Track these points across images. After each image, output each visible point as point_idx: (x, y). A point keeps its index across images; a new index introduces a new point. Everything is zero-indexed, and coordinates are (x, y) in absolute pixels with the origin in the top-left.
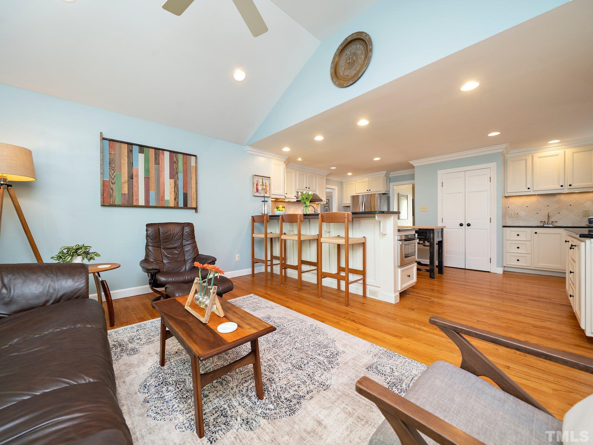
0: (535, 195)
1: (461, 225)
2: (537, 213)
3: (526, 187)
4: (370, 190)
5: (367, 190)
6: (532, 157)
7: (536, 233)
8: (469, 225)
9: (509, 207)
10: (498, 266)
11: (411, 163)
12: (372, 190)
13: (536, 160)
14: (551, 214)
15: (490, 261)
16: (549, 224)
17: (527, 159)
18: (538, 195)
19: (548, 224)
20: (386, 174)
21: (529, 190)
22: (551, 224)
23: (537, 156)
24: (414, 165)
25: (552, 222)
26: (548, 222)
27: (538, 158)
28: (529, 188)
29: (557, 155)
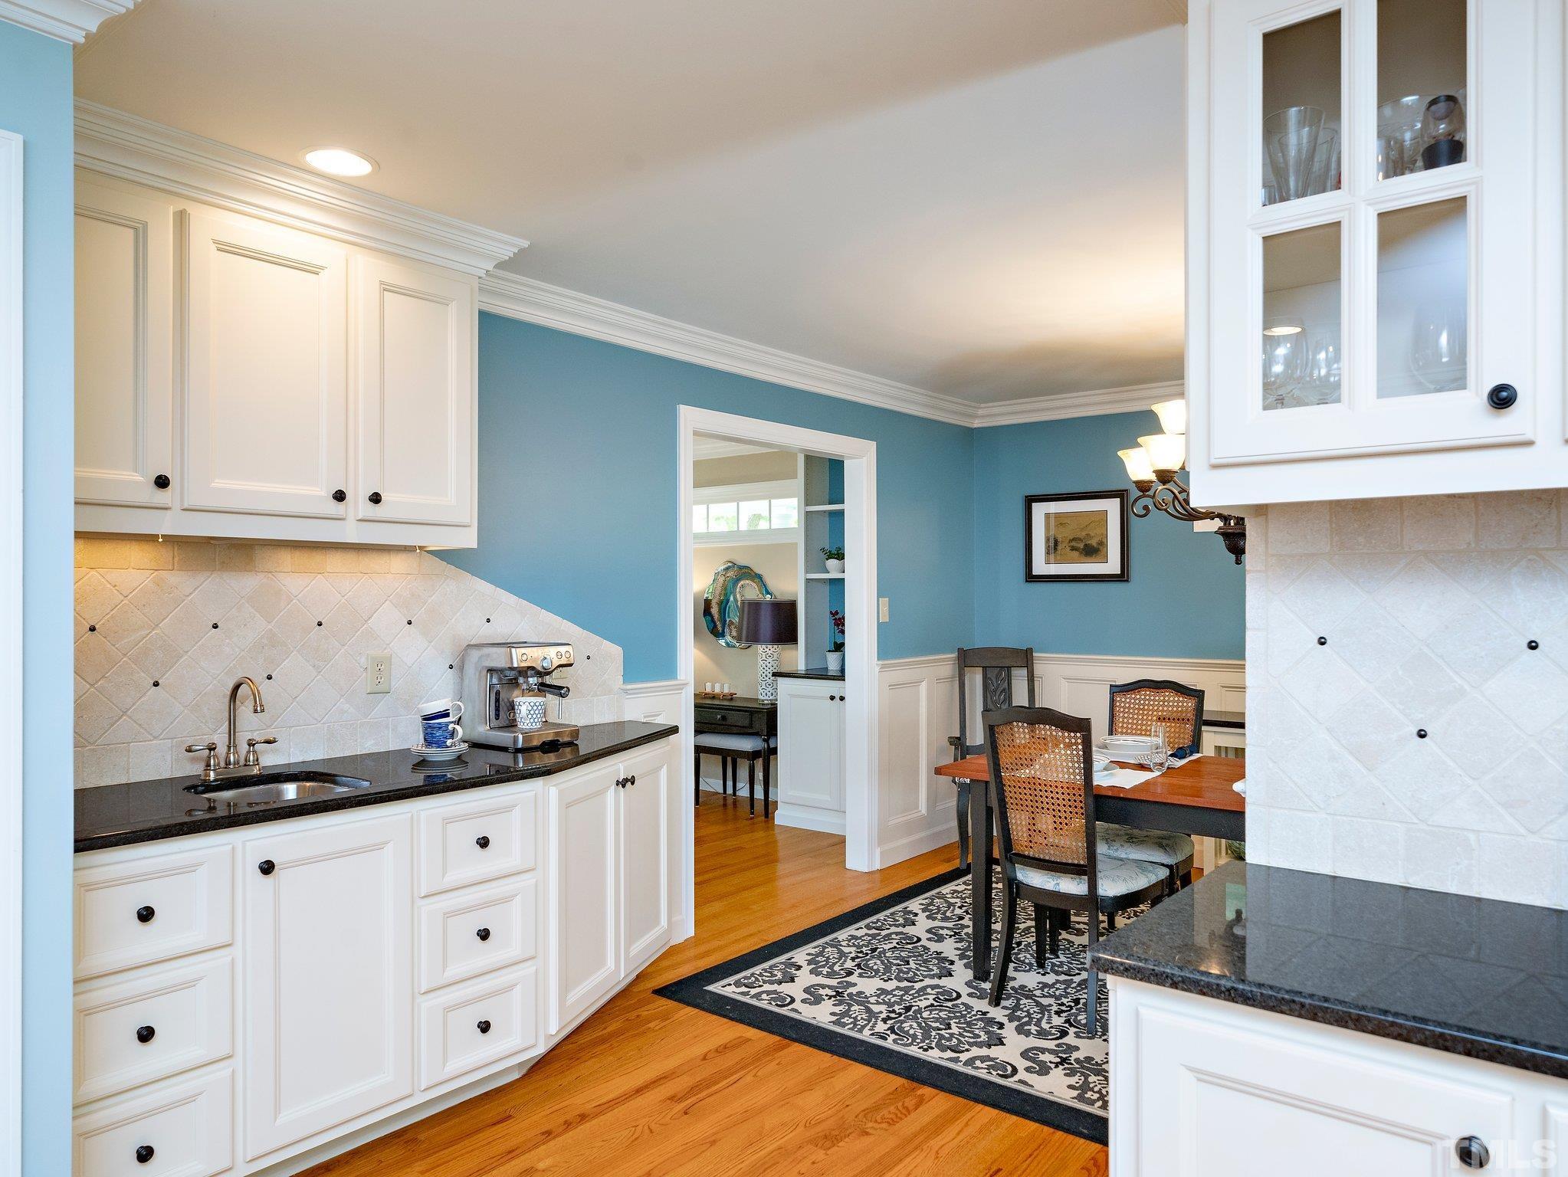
2: (156, 684)
3: (151, 469)
6: (181, 220)
7: (267, 868)
13: (205, 256)
16: (237, 764)
17: (144, 225)
21: (162, 497)
23: (207, 224)
25: (251, 744)
26: (229, 747)
27: (213, 247)
28: (162, 482)
29: (313, 270)
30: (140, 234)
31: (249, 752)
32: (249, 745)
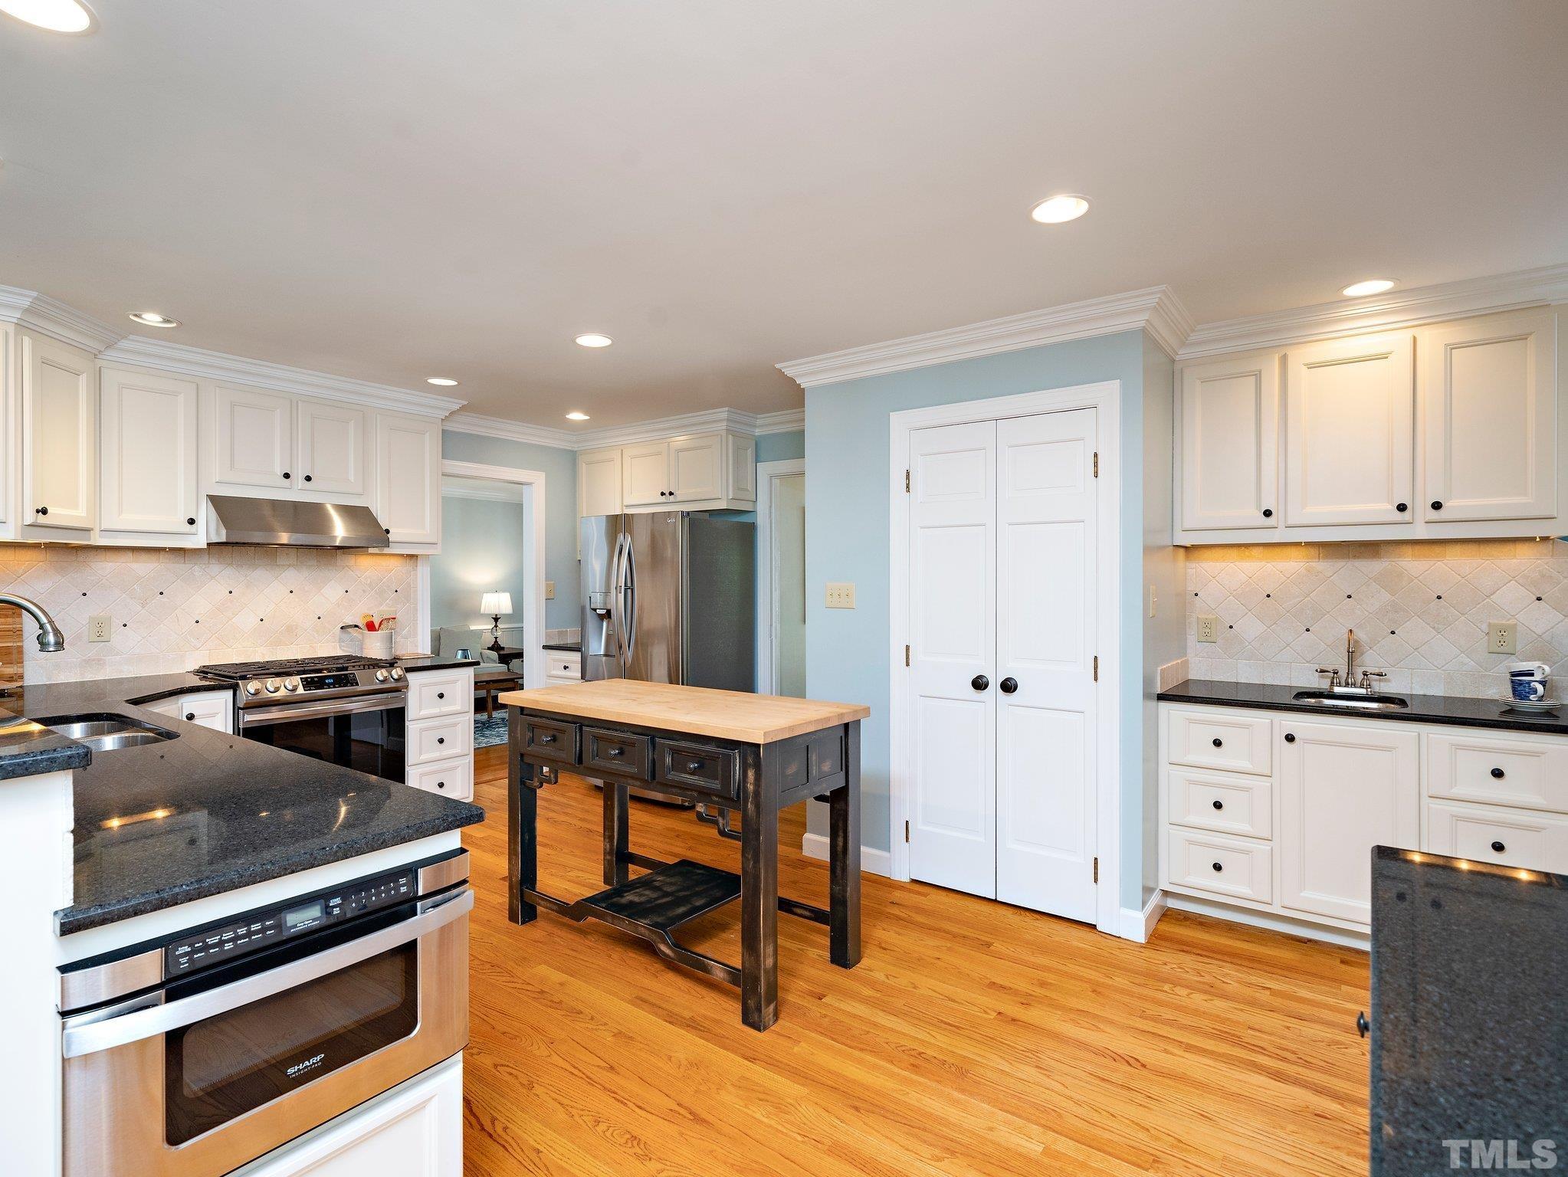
0: (1298, 544)
1: (979, 684)
2: (1308, 630)
3: (1259, 507)
4: (671, 494)
5: (663, 494)
6: (1284, 360)
7: (1290, 738)
8: (1008, 686)
9: (1196, 595)
10: (1125, 903)
11: (789, 372)
12: (680, 495)
13: (1301, 377)
14: (1360, 635)
15: (1096, 873)
16: (1354, 685)
17: (1260, 372)
18: (1308, 544)
19: (1347, 685)
20: (728, 420)
21: (1270, 521)
22: (1361, 687)
23: (1300, 356)
24: (804, 382)
25: (1365, 674)
26: (1348, 674)
27: (1305, 368)
28: (1268, 513)
29: (1384, 357)
30: (1258, 376)
31: (1364, 679)
32: (1364, 675)
